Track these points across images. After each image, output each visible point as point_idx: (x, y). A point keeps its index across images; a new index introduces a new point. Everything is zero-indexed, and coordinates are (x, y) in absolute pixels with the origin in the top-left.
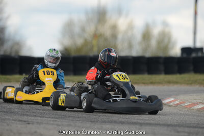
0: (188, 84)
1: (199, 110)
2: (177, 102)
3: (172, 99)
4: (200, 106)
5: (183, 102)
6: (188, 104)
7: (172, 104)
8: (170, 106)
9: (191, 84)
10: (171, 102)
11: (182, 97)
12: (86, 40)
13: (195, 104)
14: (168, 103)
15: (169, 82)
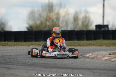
0: (99, 46)
1: (106, 60)
2: (93, 56)
3: (91, 54)
4: (107, 58)
5: (97, 56)
6: (100, 57)
7: (90, 57)
8: (89, 58)
9: (101, 45)
10: (90, 56)
11: (96, 53)
12: (42, 22)
13: (103, 57)
14: (88, 56)
15: (89, 45)
